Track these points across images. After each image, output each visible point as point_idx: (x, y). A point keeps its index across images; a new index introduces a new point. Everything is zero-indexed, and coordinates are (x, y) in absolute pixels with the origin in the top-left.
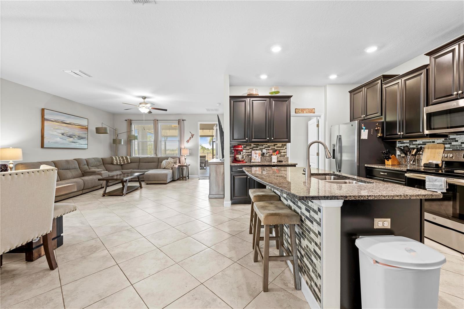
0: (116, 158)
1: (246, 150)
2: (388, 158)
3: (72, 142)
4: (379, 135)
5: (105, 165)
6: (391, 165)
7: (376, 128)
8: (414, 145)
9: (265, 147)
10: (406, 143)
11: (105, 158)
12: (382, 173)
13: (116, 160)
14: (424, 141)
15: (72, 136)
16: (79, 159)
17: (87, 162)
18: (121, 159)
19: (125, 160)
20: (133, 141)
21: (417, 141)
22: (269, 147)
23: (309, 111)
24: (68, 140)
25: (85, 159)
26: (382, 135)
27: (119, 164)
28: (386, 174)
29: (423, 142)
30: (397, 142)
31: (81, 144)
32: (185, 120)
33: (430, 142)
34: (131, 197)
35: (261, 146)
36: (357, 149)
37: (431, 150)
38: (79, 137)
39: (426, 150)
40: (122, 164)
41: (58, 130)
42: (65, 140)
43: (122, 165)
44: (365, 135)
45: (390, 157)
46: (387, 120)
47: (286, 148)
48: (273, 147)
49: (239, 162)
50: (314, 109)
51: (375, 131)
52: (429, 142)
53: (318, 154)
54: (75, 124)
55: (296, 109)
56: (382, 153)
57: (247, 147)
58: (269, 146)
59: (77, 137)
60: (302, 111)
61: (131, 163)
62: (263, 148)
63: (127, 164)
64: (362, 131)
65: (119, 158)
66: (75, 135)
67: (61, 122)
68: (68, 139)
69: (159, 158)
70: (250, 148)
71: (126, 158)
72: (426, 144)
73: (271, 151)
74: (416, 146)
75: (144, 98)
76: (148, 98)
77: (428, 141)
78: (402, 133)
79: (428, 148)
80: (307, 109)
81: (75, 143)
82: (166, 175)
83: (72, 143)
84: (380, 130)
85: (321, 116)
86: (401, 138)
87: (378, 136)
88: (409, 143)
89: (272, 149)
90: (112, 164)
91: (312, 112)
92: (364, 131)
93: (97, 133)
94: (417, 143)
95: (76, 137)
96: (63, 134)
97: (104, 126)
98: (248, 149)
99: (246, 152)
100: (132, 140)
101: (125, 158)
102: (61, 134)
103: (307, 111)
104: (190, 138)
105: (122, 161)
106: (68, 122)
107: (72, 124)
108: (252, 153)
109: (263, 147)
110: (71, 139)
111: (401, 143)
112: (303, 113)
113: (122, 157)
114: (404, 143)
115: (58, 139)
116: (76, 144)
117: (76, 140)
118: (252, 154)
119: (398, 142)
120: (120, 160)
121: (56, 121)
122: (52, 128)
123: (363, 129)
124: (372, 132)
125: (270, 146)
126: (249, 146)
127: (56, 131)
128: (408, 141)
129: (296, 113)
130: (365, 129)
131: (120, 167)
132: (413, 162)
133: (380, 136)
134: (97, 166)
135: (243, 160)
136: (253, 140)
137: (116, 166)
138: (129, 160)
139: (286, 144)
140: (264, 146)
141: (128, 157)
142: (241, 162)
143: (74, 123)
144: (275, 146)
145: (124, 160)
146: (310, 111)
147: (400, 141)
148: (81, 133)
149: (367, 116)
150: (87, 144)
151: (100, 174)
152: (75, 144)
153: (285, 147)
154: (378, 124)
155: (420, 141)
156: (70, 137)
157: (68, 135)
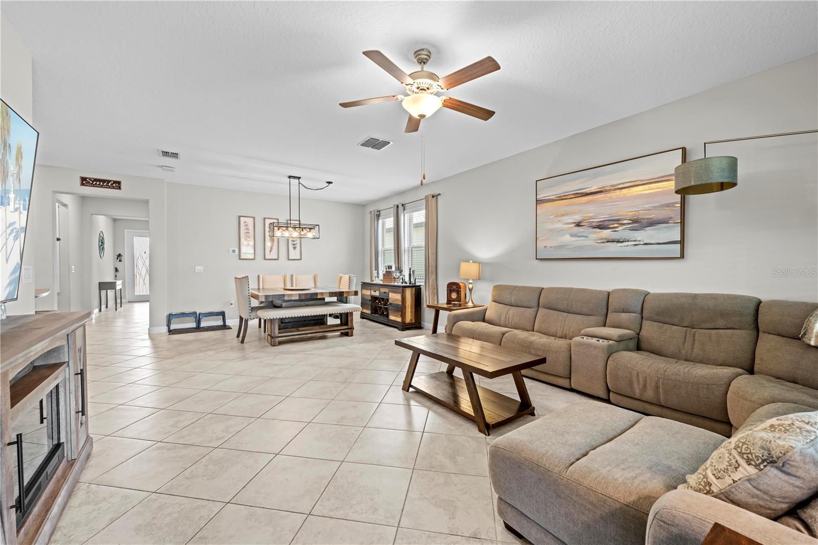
3: (608, 242)
15: (607, 223)
24: (593, 236)
31: (646, 243)
38: (635, 221)
41: (566, 218)
42: (586, 237)
54: (619, 186)
59: (629, 224)
66: (619, 220)
67: (573, 194)
68: (596, 233)
81: (618, 242)
83: (610, 243)
95: (624, 224)
96: (578, 225)
102: (573, 225)
106: (593, 189)
110: (606, 233)
115: (567, 238)
117: (622, 233)
121: (561, 198)
122: (552, 217)
127: (560, 221)
143: (612, 186)
150: (682, 242)
152: (620, 244)
156: (601, 226)
157: (594, 224)
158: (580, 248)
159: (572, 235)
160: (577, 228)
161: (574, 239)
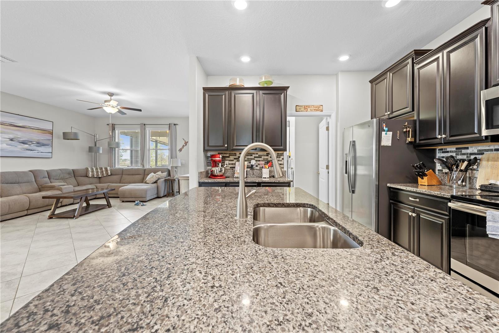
0: (92, 169)
1: (229, 160)
2: (423, 175)
3: (27, 150)
4: (409, 139)
5: (76, 178)
6: (427, 186)
7: (405, 130)
8: (464, 154)
9: (255, 157)
10: (451, 152)
11: (77, 170)
12: (411, 198)
13: (93, 171)
14: (480, 148)
15: (27, 142)
16: (36, 170)
17: (49, 174)
18: (99, 171)
19: (104, 172)
20: (117, 149)
21: (468, 149)
22: (260, 157)
23: (315, 108)
24: (20, 147)
25: (47, 171)
26: (413, 140)
27: (95, 176)
28: (418, 200)
29: (478, 151)
30: (437, 151)
31: (42, 152)
32: (177, 124)
33: (491, 150)
34: (84, 220)
35: (249, 156)
36: (376, 160)
37: (493, 162)
38: (38, 143)
39: (484, 163)
40: (100, 176)
41: (4, 135)
42: (16, 146)
43: (100, 178)
44: (387, 139)
45: (425, 174)
46: (422, 117)
47: (283, 159)
48: (266, 157)
49: (215, 177)
50: (322, 106)
51: (403, 135)
52: (488, 150)
53: (328, 167)
54: (32, 128)
55: (296, 106)
56: (413, 166)
57: (230, 156)
58: (260, 155)
59: (36, 144)
60: (305, 109)
61: (111, 175)
62: (252, 159)
63: (106, 176)
64: (383, 133)
65: (97, 169)
66: (31, 141)
67: (9, 124)
68: (21, 145)
69: (145, 169)
70: (235, 159)
71: (106, 169)
72: (483, 154)
73: (263, 162)
74: (467, 157)
75: (111, 95)
76: (117, 95)
77: (488, 148)
78: (444, 136)
79: (488, 160)
80: (312, 106)
81: (31, 150)
82: (146, 191)
83: (27, 151)
84: (410, 132)
85: (332, 116)
86: (441, 143)
87: (407, 142)
88: (455, 152)
89: (264, 160)
90: (87, 176)
91: (318, 110)
92: (386, 134)
93: (64, 139)
94: (469, 151)
95: (34, 144)
96: (12, 140)
97: (74, 131)
98: (232, 159)
99: (229, 164)
100: (115, 148)
101: (104, 170)
102: (8, 140)
103: (313, 109)
104: (184, 146)
105: (100, 173)
107: (26, 128)
108: (236, 164)
109: (252, 157)
110: (25, 146)
111: (443, 152)
112: (307, 111)
113: (101, 169)
114: (448, 152)
115: (4, 146)
116: (35, 151)
117: (33, 147)
118: (236, 167)
119: (439, 150)
120: (97, 172)
123: (384, 131)
124: (398, 135)
125: (262, 155)
126: (234, 155)
128: (454, 149)
129: (296, 111)
130: (388, 131)
131: (97, 180)
132: (462, 182)
133: (410, 141)
134: (63, 179)
135: (221, 174)
136: (234, 147)
137: (91, 179)
138: (109, 172)
139: (283, 153)
140: (254, 155)
141: (109, 168)
142: (219, 177)
143: (29, 126)
144: (268, 156)
145: (102, 172)
146: (317, 109)
147: (442, 149)
148: (42, 138)
149: (392, 112)
150: (52, 153)
151: (60, 189)
152: (32, 152)
153: (282, 157)
154: (408, 124)
155: (473, 148)
156: (24, 143)
157: (20, 141)
158: (12, 151)
159: (7, 145)
160: (11, 142)
161: (8, 147)
